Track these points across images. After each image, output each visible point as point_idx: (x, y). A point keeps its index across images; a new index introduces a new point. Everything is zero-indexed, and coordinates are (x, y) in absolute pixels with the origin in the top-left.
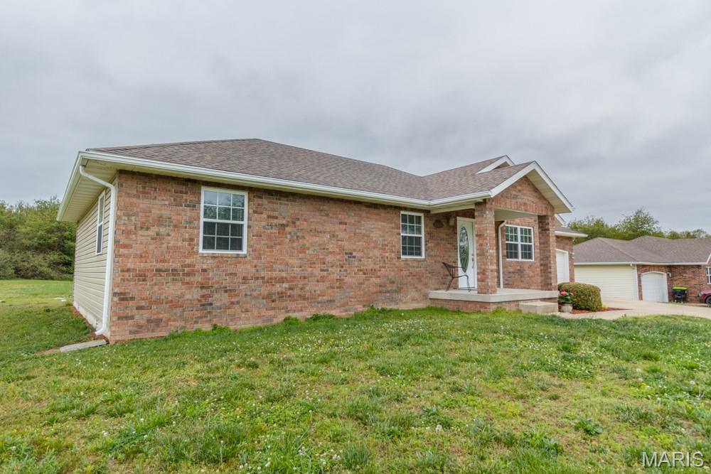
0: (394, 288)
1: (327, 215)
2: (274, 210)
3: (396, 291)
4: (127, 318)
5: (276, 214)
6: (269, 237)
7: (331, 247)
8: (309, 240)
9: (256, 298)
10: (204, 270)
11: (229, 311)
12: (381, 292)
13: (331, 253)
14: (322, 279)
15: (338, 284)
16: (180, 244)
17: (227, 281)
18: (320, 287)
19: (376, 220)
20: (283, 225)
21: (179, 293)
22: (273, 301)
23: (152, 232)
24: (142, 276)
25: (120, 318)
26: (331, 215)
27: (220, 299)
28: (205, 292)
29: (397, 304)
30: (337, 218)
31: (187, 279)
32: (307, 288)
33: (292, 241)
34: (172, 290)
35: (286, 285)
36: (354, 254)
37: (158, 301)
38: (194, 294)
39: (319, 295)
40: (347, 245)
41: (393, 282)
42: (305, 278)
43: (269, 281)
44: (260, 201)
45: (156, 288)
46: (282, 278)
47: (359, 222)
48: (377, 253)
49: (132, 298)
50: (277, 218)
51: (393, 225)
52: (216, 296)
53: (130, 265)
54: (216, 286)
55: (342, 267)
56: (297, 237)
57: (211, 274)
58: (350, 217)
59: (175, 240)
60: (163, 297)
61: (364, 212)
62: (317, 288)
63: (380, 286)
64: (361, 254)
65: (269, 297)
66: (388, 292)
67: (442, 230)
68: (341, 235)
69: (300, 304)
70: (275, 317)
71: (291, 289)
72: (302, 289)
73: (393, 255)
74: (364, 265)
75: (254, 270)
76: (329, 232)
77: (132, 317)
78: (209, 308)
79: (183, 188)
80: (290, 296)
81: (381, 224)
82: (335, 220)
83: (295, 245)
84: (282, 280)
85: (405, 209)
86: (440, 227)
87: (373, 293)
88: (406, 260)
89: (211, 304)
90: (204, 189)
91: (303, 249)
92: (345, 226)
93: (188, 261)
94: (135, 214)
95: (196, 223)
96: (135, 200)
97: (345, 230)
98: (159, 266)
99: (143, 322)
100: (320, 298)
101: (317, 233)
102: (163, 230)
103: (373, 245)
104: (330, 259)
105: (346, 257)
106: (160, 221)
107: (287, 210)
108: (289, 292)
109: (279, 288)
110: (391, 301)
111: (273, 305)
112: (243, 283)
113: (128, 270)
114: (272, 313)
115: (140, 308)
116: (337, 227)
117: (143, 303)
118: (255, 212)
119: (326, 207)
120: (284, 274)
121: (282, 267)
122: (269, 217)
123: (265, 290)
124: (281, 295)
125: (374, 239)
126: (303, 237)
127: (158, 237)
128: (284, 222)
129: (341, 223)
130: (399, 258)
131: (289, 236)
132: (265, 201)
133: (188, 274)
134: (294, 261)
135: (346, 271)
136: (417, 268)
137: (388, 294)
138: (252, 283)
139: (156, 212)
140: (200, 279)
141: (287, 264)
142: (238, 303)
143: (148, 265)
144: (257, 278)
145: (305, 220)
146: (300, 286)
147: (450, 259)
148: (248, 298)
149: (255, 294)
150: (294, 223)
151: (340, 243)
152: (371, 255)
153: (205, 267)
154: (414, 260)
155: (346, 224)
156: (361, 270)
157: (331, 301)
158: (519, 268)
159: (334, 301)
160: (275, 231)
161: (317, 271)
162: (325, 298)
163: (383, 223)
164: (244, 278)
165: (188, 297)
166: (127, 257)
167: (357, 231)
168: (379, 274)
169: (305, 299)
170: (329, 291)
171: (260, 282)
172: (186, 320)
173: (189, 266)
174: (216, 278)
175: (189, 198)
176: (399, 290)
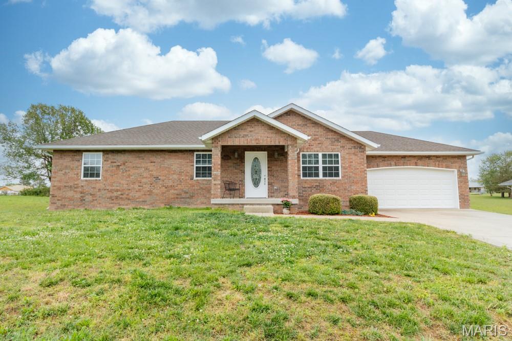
0: (187, 196)
1: (143, 159)
2: (114, 159)
3: (188, 198)
4: (54, 203)
5: (115, 161)
6: (111, 171)
7: (145, 175)
8: (132, 171)
9: (104, 198)
10: (82, 186)
11: (92, 203)
12: (177, 198)
13: (145, 178)
14: (139, 190)
15: (149, 193)
16: (73, 176)
17: (92, 191)
18: (137, 195)
19: (175, 159)
20: (118, 166)
21: (72, 195)
22: (113, 200)
23: (63, 172)
24: (59, 189)
25: (52, 203)
26: (145, 159)
27: (88, 198)
28: (82, 195)
29: (190, 205)
30: (149, 160)
31: (75, 190)
32: (130, 195)
33: (123, 172)
34: (70, 194)
35: (119, 193)
36: (159, 178)
37: (65, 198)
38: (79, 195)
39: (137, 198)
40: (155, 173)
41: (187, 193)
42: (129, 190)
43: (111, 191)
44: (107, 156)
45: (64, 193)
46: (118, 190)
47: (163, 161)
48: (175, 177)
49: (56, 196)
50: (115, 162)
51: (188, 161)
52: (87, 197)
53: (55, 184)
54: (87, 193)
55: (151, 184)
56: (126, 171)
57: (85, 188)
58: (158, 159)
59: (71, 174)
60: (66, 196)
61: (167, 156)
62: (136, 195)
63: (177, 195)
64: (164, 178)
65: (111, 198)
66: (183, 198)
67: (230, 161)
68: (151, 168)
69: (126, 202)
70: (113, 207)
71: (122, 195)
72: (127, 195)
73: (187, 178)
74: (166, 183)
75: (104, 186)
76: (144, 167)
77: (56, 203)
78: (84, 202)
79: (75, 154)
80: (121, 198)
81: (178, 161)
82: (148, 161)
83: (124, 174)
84: (117, 191)
85: (198, 151)
86: (228, 160)
87: (172, 198)
88: (198, 180)
89: (84, 200)
90: (84, 153)
91: (129, 176)
92: (153, 164)
93: (76, 183)
94: (58, 166)
95: (80, 167)
96: (57, 161)
97: (154, 166)
98: (65, 184)
99: (59, 205)
100: (138, 200)
101: (137, 168)
102: (67, 171)
103: (173, 172)
104: (144, 180)
105: (155, 179)
106: (66, 167)
107: (120, 158)
108: (121, 196)
109: (115, 194)
110: (185, 203)
111: (113, 201)
112: (99, 192)
113: (55, 186)
114: (112, 205)
115: (58, 200)
116: (149, 164)
117: (60, 198)
118: (105, 161)
119: (142, 155)
120: (118, 188)
121: (118, 185)
122: (112, 162)
123: (109, 195)
124: (117, 197)
125: (173, 169)
126: (129, 170)
127: (65, 174)
128: (119, 164)
129: (151, 162)
130: (192, 179)
131: (121, 170)
132: (110, 156)
133: (76, 188)
134: (124, 182)
135: (154, 186)
136: (207, 184)
137: (183, 199)
138: (103, 192)
139: (65, 164)
140: (80, 190)
141: (120, 183)
142: (96, 200)
143: (61, 184)
144: (105, 190)
145: (130, 162)
146: (127, 193)
147: (237, 179)
148: (101, 198)
149: (104, 196)
150: (124, 164)
151: (150, 172)
152: (171, 178)
153: (83, 185)
154: (204, 180)
155: (155, 162)
156: (164, 186)
157: (144, 201)
158: (317, 184)
159: (146, 201)
160: (114, 168)
161: (136, 187)
162: (141, 200)
163: (180, 161)
164: (99, 190)
165: (75, 196)
166: (55, 181)
167: (162, 166)
168: (176, 188)
169: (129, 199)
170: (143, 196)
171: (106, 191)
172: (75, 206)
173: (76, 184)
174: (87, 190)
175: (78, 157)
176: (192, 197)
